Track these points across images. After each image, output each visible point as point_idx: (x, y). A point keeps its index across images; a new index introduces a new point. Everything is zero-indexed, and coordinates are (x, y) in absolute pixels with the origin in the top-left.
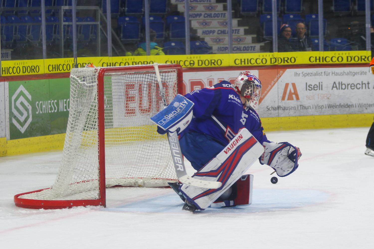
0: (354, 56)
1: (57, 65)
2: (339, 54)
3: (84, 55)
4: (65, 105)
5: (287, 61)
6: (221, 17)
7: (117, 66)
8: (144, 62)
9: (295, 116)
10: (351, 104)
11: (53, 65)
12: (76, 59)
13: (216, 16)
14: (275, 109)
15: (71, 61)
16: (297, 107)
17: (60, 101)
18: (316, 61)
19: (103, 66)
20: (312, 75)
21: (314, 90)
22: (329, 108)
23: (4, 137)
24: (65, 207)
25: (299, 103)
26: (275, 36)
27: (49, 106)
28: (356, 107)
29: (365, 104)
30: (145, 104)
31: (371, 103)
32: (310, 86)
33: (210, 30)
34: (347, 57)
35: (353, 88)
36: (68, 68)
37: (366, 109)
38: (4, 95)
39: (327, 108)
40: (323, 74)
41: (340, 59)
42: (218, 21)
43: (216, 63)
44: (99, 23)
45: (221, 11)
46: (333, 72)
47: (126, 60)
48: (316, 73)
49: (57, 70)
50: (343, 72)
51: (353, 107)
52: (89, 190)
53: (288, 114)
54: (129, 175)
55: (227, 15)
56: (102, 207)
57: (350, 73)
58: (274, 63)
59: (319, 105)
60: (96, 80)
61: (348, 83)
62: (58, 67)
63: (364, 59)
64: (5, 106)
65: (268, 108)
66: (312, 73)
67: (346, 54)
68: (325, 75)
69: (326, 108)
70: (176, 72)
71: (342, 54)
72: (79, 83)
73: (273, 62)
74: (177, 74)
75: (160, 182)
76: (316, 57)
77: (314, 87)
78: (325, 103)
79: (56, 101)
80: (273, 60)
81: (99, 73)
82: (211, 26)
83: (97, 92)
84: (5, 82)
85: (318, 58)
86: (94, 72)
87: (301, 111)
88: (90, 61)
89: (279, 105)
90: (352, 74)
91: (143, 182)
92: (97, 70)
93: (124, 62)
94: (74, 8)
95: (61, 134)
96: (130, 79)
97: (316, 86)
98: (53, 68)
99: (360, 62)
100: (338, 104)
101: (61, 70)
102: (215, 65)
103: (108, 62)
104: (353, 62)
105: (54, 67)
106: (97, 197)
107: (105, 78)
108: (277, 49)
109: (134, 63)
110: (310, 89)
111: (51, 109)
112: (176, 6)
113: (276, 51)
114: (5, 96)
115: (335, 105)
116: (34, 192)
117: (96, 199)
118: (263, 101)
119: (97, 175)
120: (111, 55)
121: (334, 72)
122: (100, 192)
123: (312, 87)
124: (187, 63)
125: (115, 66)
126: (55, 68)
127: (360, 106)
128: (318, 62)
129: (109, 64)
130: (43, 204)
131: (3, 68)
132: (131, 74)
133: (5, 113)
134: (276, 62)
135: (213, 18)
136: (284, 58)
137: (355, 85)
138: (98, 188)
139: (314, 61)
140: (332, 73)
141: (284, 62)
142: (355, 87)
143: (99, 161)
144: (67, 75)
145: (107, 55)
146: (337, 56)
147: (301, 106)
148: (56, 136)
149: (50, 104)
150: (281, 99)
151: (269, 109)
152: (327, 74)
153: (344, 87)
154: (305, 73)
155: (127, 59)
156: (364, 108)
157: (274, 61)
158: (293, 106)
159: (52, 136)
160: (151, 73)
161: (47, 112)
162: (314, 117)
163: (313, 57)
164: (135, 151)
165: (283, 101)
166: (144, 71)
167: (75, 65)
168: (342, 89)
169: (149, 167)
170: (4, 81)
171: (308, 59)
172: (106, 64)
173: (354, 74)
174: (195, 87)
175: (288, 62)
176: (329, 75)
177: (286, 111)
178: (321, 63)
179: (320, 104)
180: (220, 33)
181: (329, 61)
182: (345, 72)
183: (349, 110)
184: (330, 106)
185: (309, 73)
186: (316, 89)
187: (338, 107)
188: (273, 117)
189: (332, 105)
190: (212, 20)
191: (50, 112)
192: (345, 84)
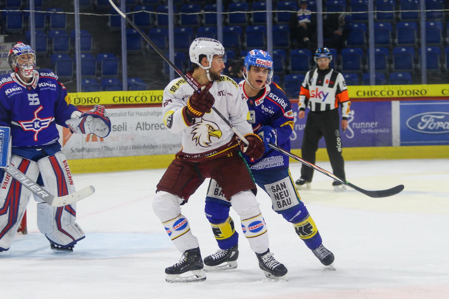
0: (158, 96)
2: (143, 94)
5: (90, 101)
9: (100, 158)
10: (155, 145)
14: (79, 151)
16: (101, 148)
18: (120, 101)
20: (116, 115)
21: (119, 130)
22: (133, 149)
25: (103, 145)
26: (79, 76)
28: (160, 147)
29: (169, 145)
31: (175, 144)
32: (114, 127)
34: (151, 97)
35: (157, 128)
37: (171, 149)
39: (132, 149)
40: (127, 114)
41: (144, 99)
46: (137, 112)
48: (120, 113)
50: (147, 111)
51: (158, 148)
53: (93, 156)
57: (154, 113)
58: (78, 103)
59: (123, 146)
61: (153, 124)
65: (73, 149)
66: (116, 114)
68: (129, 115)
69: (130, 149)
71: (146, 93)
73: (76, 102)
76: (120, 97)
77: (118, 128)
78: (130, 144)
80: (76, 100)
85: (122, 98)
87: (106, 152)
89: (83, 147)
90: (156, 114)
97: (120, 127)
100: (142, 145)
104: (157, 102)
108: (81, 90)
110: (115, 130)
113: (80, 92)
115: (139, 146)
118: (67, 143)
121: (139, 112)
123: (117, 128)
127: (165, 146)
128: (122, 102)
134: (80, 102)
136: (88, 98)
137: (160, 125)
139: (117, 101)
140: (136, 113)
141: (88, 103)
142: (159, 127)
146: (141, 96)
147: (105, 147)
150: (85, 141)
151: (73, 151)
152: (131, 115)
153: (148, 127)
154: (109, 113)
156: (169, 149)
157: (78, 102)
158: (97, 148)
162: (118, 159)
163: (117, 97)
165: (87, 143)
168: (146, 129)
171: (112, 99)
173: (158, 114)
175: (92, 103)
176: (133, 115)
177: (91, 153)
178: (125, 103)
179: (125, 145)
181: (133, 101)
182: (149, 112)
183: (153, 151)
184: (134, 147)
185: (113, 113)
186: (120, 129)
187: (143, 148)
188: (77, 159)
189: (136, 146)
192: (149, 125)
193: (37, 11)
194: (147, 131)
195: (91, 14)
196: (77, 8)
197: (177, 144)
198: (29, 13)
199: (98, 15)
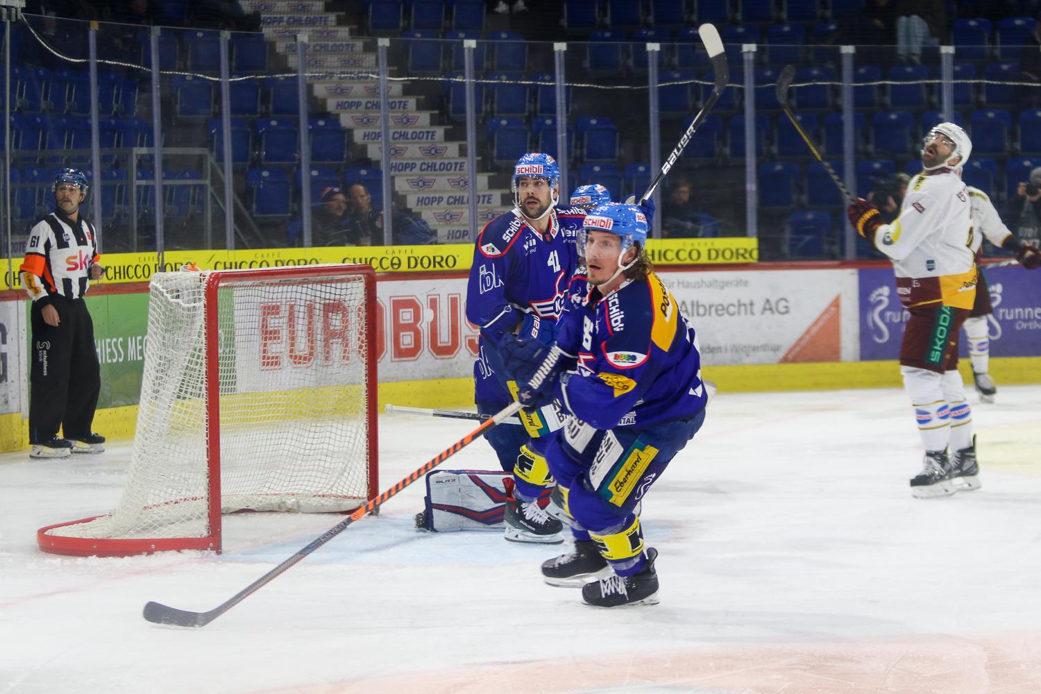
0: (722, 249)
1: (124, 267)
2: (692, 245)
3: (178, 247)
4: (139, 348)
6: (455, 170)
7: (245, 269)
8: (299, 261)
10: (716, 346)
11: (115, 268)
12: (161, 254)
13: (446, 167)
15: (151, 258)
17: (129, 338)
19: (215, 269)
23: (17, 412)
24: (139, 553)
27: (108, 350)
28: (726, 350)
29: (745, 347)
30: (302, 346)
31: (757, 344)
33: (431, 195)
34: (709, 251)
35: (720, 312)
36: (146, 274)
37: (748, 355)
38: (16, 327)
41: (695, 255)
42: (448, 177)
43: (443, 263)
44: (208, 182)
45: (453, 158)
46: (681, 281)
47: (263, 256)
49: (124, 277)
50: (700, 280)
51: (721, 351)
52: (189, 519)
54: (269, 488)
55: (466, 166)
56: (213, 553)
57: (715, 283)
60: (203, 296)
61: (711, 303)
62: (125, 271)
63: (743, 255)
64: (19, 349)
67: (706, 244)
70: (363, 280)
71: (699, 244)
72: (169, 302)
74: (366, 284)
75: (330, 503)
79: (121, 339)
81: (208, 283)
82: (435, 187)
83: (203, 320)
84: (19, 301)
86: (199, 280)
88: (189, 258)
90: (718, 285)
91: (298, 502)
92: (204, 276)
93: (259, 261)
94: (158, 151)
95: (132, 406)
96: (271, 295)
98: (115, 273)
99: (734, 260)
101: (131, 276)
102: (441, 266)
103: (226, 260)
104: (720, 260)
105: (117, 270)
106: (205, 534)
107: (221, 295)
109: (279, 263)
111: (112, 355)
112: (364, 148)
114: (18, 329)
116: (77, 522)
117: (203, 536)
119: (205, 489)
120: (233, 246)
121: (683, 280)
122: (209, 522)
124: (386, 263)
125: (240, 268)
126: (120, 272)
127: (735, 349)
129: (228, 265)
130: (95, 547)
131: (14, 273)
132: (272, 284)
133: (19, 363)
135: (438, 172)
137: (725, 306)
138: (207, 515)
140: (679, 283)
142: (725, 311)
143: (207, 459)
144: (143, 287)
145: (224, 247)
146: (688, 249)
148: (121, 410)
149: (110, 347)
153: (701, 310)
155: (265, 255)
156: (743, 354)
159: (114, 409)
160: (313, 283)
161: (104, 361)
164: (284, 441)
166: (299, 278)
167: (159, 268)
168: (698, 314)
169: (309, 473)
170: (18, 298)
172: (223, 265)
173: (722, 284)
174: (401, 310)
176: (673, 287)
178: (657, 262)
180: (451, 203)
181: (673, 259)
182: (704, 280)
183: (712, 359)
190: (436, 175)
191: (109, 361)
192: (703, 306)
193: (479, 81)
194: (700, 318)
195: (587, 85)
196: (560, 74)
197: (759, 344)
198: (463, 84)
199: (603, 87)
